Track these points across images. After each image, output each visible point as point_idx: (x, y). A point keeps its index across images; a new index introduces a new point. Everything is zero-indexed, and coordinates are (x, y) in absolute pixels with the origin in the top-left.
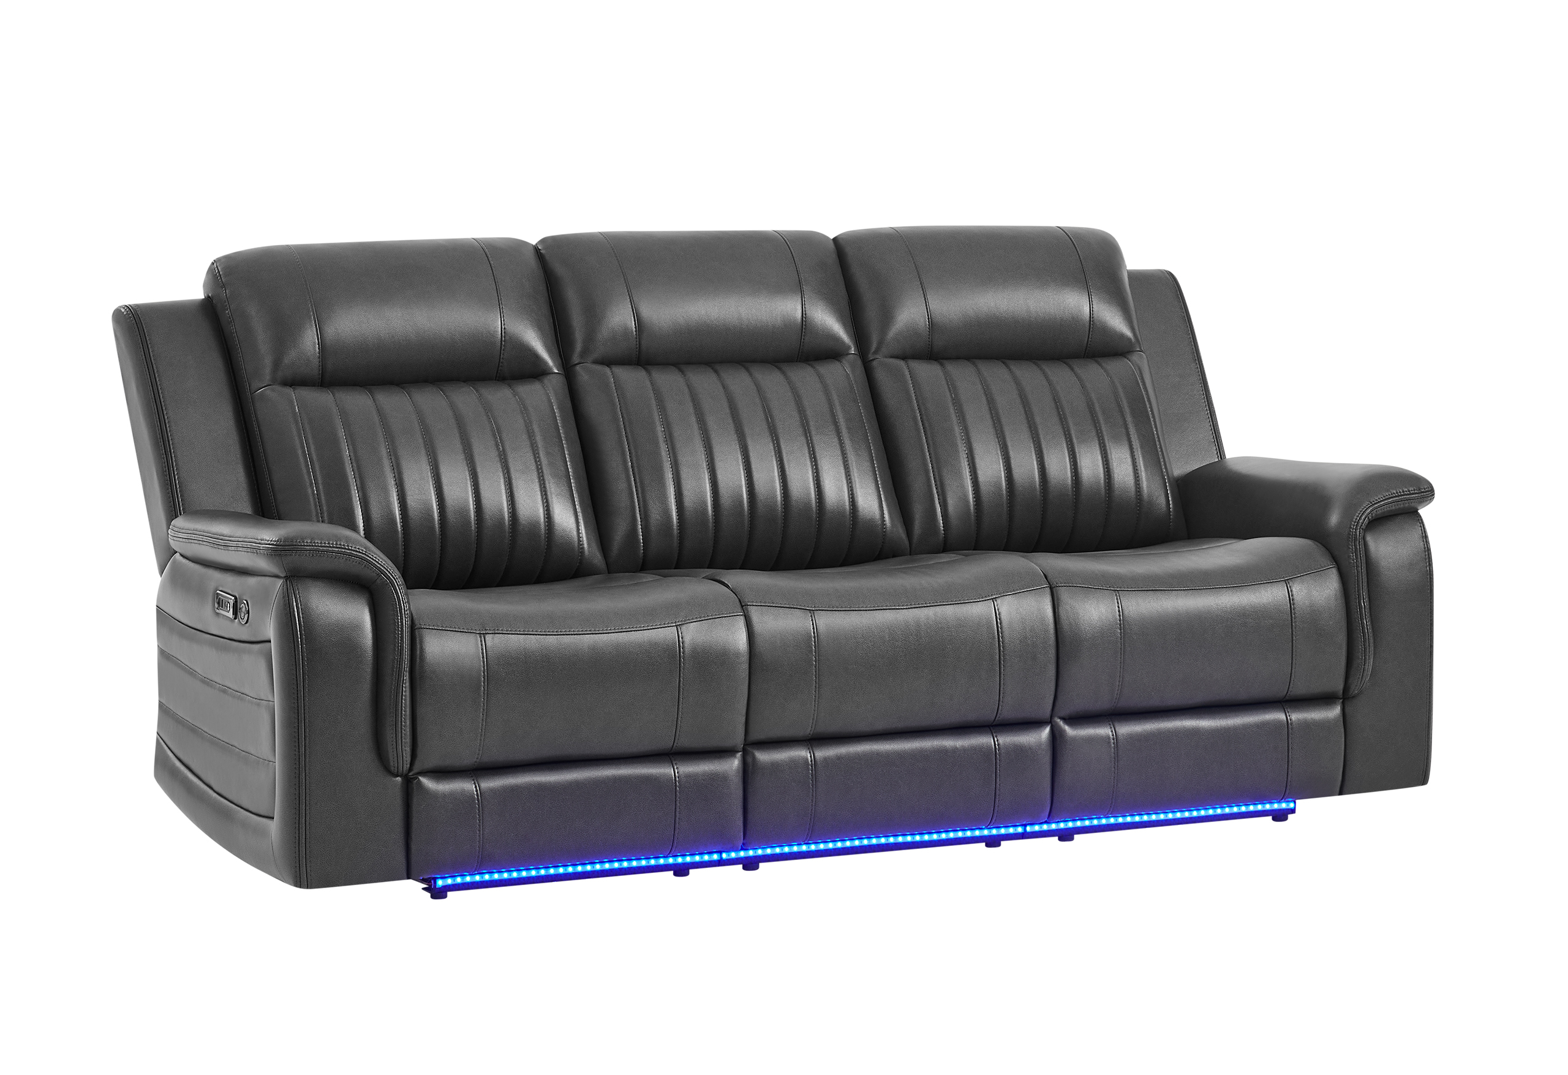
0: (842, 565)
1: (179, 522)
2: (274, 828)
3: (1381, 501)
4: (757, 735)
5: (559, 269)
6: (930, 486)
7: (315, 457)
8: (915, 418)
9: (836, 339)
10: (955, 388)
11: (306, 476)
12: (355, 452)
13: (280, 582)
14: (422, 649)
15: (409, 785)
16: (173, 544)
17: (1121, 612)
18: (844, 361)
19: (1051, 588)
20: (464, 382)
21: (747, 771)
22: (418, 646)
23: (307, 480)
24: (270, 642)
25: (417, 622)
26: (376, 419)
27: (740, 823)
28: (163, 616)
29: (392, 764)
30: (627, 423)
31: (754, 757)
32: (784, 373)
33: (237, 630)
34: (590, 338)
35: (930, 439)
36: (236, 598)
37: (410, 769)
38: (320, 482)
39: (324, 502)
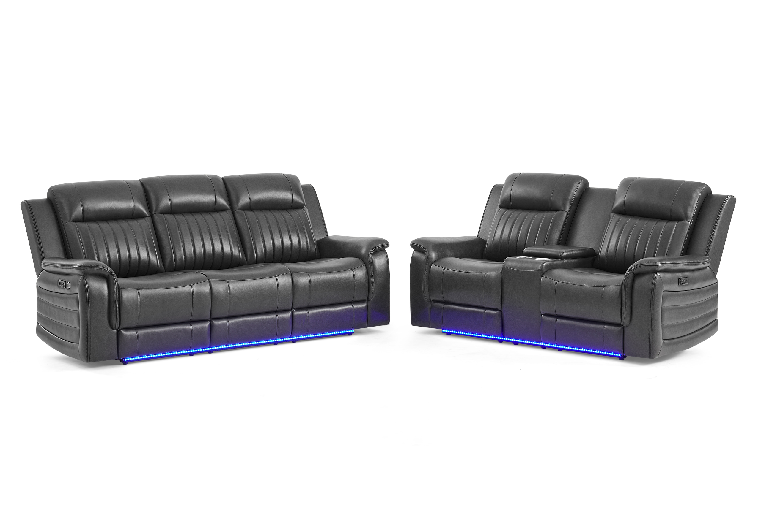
0: (229, 268)
1: (44, 261)
2: (80, 346)
3: (376, 246)
4: (214, 316)
5: (148, 188)
6: (252, 245)
7: (83, 242)
8: (247, 227)
9: (223, 205)
10: (258, 218)
11: (81, 247)
12: (95, 240)
13: (81, 277)
14: (122, 294)
15: (118, 332)
16: (43, 267)
17: (310, 280)
18: (227, 211)
19: (291, 273)
20: (123, 219)
21: (211, 326)
22: (121, 293)
23: (81, 248)
24: (78, 294)
25: (120, 287)
26: (100, 230)
27: (209, 340)
28: (39, 288)
29: (114, 326)
30: (169, 230)
31: (213, 322)
32: (211, 215)
33: (66, 291)
34: (157, 206)
35: (252, 232)
36: (66, 282)
37: (119, 328)
38: (85, 249)
39: (86, 254)
